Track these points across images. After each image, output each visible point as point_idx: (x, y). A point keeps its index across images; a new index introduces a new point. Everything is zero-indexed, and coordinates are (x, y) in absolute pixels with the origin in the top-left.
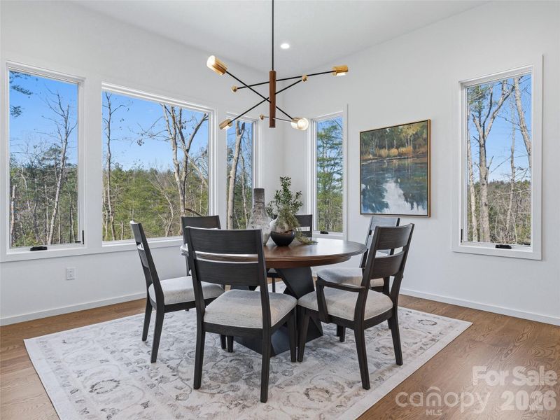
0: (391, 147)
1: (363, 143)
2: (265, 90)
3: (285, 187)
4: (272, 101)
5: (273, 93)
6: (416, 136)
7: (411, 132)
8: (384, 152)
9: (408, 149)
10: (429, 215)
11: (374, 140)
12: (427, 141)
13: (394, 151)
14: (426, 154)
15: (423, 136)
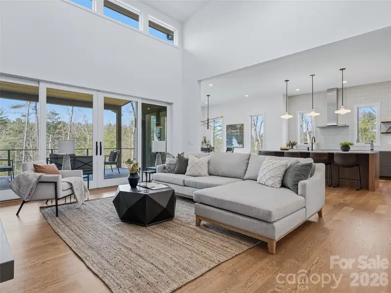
0: (234, 130)
1: (227, 128)
2: (207, 122)
3: (205, 139)
4: (208, 124)
5: (208, 123)
6: (240, 127)
7: (239, 126)
8: (233, 131)
9: (238, 130)
11: (230, 127)
12: (243, 129)
13: (235, 131)
14: (243, 132)
15: (242, 127)
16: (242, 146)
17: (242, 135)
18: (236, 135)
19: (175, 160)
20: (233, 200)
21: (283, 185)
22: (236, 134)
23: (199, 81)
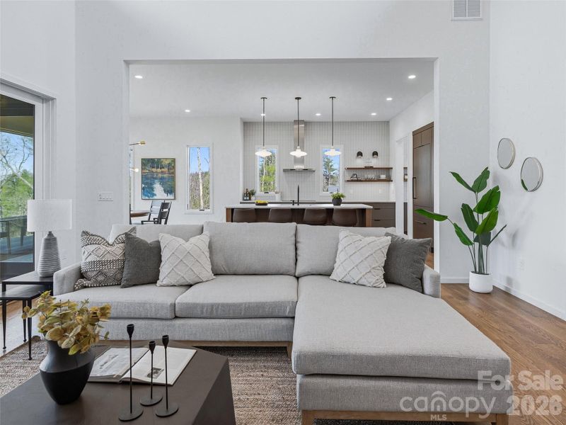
0: (158, 168)
1: (143, 164)
6: (169, 164)
7: (167, 162)
8: (154, 170)
9: (166, 170)
10: (175, 199)
11: (148, 163)
12: (174, 167)
13: (159, 170)
14: (174, 173)
15: (172, 165)
16: (173, 198)
17: (173, 178)
18: (162, 179)
19: (118, 250)
20: (414, 352)
21: (389, 280)
22: (160, 175)
23: (127, 63)
